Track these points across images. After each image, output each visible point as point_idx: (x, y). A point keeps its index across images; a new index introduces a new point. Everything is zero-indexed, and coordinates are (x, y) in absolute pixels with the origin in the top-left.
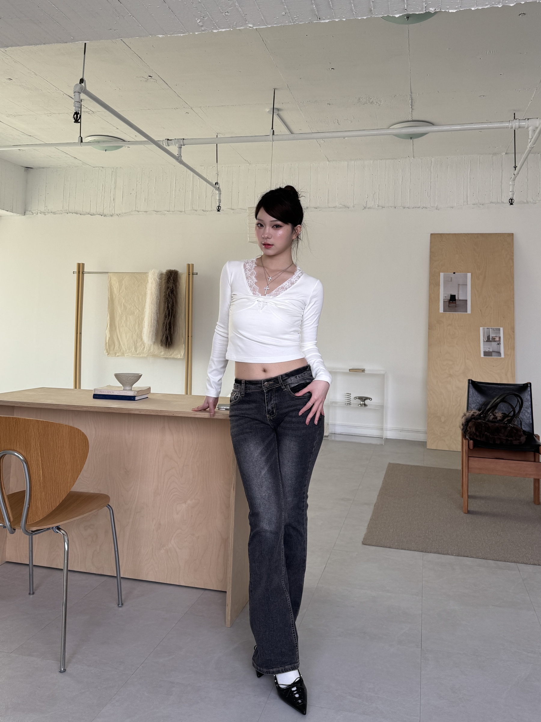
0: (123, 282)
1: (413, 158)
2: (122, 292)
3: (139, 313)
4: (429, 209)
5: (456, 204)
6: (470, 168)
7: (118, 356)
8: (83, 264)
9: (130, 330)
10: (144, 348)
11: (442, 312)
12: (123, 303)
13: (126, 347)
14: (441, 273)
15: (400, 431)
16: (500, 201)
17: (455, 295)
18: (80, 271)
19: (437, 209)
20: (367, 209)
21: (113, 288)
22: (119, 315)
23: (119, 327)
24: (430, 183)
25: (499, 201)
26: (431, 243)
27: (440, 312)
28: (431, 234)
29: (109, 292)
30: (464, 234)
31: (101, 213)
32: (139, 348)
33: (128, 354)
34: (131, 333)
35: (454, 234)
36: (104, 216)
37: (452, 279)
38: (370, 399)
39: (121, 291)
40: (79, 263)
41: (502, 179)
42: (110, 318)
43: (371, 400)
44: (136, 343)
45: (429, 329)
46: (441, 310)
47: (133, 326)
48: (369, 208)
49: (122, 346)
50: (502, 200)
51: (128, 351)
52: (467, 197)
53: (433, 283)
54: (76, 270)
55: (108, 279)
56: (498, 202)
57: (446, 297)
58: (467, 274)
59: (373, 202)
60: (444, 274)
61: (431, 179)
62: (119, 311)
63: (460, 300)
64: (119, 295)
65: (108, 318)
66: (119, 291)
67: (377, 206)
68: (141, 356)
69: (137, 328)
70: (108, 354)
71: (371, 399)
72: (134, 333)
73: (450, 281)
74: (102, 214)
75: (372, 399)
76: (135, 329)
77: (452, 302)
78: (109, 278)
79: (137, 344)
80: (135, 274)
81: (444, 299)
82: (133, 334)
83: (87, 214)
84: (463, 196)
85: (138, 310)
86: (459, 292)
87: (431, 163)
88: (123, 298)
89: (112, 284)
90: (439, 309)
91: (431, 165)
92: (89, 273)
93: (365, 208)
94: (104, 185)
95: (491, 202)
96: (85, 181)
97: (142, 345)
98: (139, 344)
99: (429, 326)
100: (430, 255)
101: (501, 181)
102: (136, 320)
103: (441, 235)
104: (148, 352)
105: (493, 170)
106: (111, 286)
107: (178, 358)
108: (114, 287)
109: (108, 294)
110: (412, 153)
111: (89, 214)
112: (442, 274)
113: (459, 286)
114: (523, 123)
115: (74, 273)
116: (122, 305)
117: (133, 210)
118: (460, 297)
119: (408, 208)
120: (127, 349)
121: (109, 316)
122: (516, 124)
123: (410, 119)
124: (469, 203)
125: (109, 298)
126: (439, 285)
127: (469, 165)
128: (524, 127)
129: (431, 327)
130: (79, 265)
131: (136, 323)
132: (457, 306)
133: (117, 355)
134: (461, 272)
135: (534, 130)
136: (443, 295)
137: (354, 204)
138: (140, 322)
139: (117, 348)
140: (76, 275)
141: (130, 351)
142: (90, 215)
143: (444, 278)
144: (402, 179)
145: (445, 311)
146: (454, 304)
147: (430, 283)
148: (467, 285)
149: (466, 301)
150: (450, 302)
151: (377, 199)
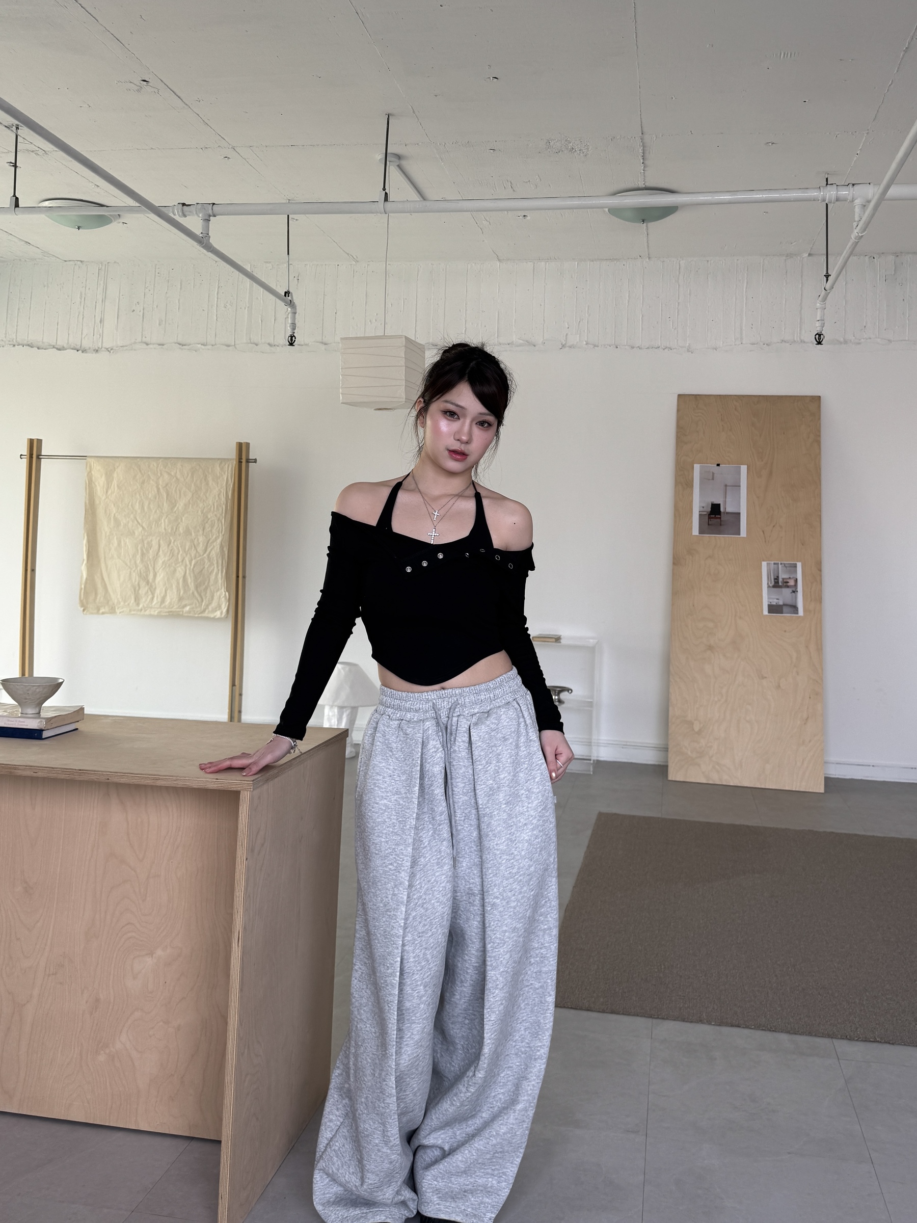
0: (115, 475)
1: (648, 260)
2: (112, 493)
3: (143, 532)
4: (675, 350)
5: (721, 342)
6: (746, 280)
7: (103, 613)
8: (40, 442)
9: (126, 564)
10: (153, 598)
11: (698, 534)
12: (113, 515)
13: (119, 596)
14: (695, 465)
15: (622, 748)
16: (798, 339)
17: (719, 505)
18: (33, 455)
19: (688, 351)
20: (567, 348)
21: (96, 486)
22: (106, 537)
23: (105, 559)
24: (678, 306)
25: (796, 339)
26: (678, 411)
27: (693, 534)
28: (679, 396)
29: (86, 494)
30: (735, 395)
31: (76, 345)
32: (144, 600)
33: (122, 610)
34: (129, 570)
35: (716, 396)
36: (83, 352)
37: (715, 475)
38: (568, 691)
39: (109, 492)
40: (31, 439)
41: (801, 300)
42: (88, 541)
43: (571, 693)
44: (137, 588)
45: (674, 564)
46: (695, 531)
47: (131, 557)
48: (570, 347)
49: (111, 593)
50: (802, 338)
51: (122, 603)
52: (741, 329)
53: (682, 481)
54: (25, 451)
55: (86, 468)
56: (795, 341)
57: (703, 507)
58: (740, 467)
59: (578, 336)
60: (700, 466)
61: (678, 299)
62: (105, 527)
63: (728, 513)
64: (105, 499)
65: (85, 542)
66: (107, 492)
67: (585, 343)
68: (147, 613)
69: (138, 562)
70: (84, 610)
71: (570, 691)
72: (134, 571)
73: (711, 478)
74: (79, 348)
75: (572, 690)
76: (135, 562)
77: (714, 516)
78: (88, 469)
79: (140, 592)
80: (138, 460)
81: (699, 512)
82: (132, 571)
83: (52, 348)
84: (733, 329)
85: (141, 528)
86: (727, 500)
87: (679, 269)
88: (112, 505)
89: (93, 478)
90: (692, 529)
91: (679, 273)
92: (49, 457)
93: (563, 346)
94: (83, 294)
95: (783, 341)
96: (48, 287)
97: (150, 593)
98: (142, 591)
99: (674, 558)
100: (677, 432)
101: (801, 304)
102: (138, 546)
103: (696, 397)
104: (160, 605)
105: (786, 284)
106: (92, 481)
107: (217, 617)
108: (97, 484)
109: (86, 498)
110: (647, 249)
111: (55, 348)
112: (697, 467)
113: (726, 489)
114: (844, 192)
115: (22, 457)
116: (112, 519)
117: (137, 341)
118: (728, 507)
119: (638, 348)
120: (120, 600)
121: (86, 537)
122: (830, 193)
123: (641, 185)
124: (744, 342)
125: (87, 504)
126: (692, 486)
127: (746, 274)
128: (845, 200)
129: (676, 561)
130: (31, 442)
131: (138, 553)
132: (722, 523)
133: (101, 611)
134: (729, 464)
135: (865, 206)
136: (698, 505)
137: (545, 339)
138: (144, 550)
139: (102, 599)
140: (24, 462)
141: (126, 604)
142: (57, 349)
143: (701, 473)
144: (629, 296)
145: (701, 531)
146: (719, 520)
147: (677, 483)
148: (740, 486)
149: (738, 515)
150: (711, 516)
151: (584, 331)
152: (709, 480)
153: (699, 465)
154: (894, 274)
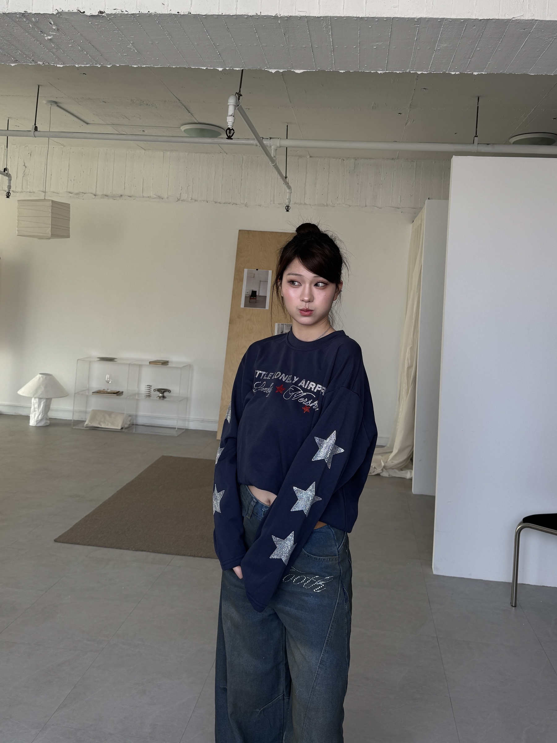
1: (226, 154)
4: (238, 205)
5: (263, 202)
11: (243, 307)
14: (245, 269)
16: (303, 202)
17: (256, 291)
19: (246, 206)
20: (180, 201)
24: (241, 181)
26: (238, 239)
27: (241, 307)
28: (240, 230)
30: (269, 232)
35: (260, 231)
37: (255, 275)
38: (168, 391)
43: (170, 393)
46: (242, 305)
48: (182, 201)
50: (305, 202)
52: (274, 196)
53: (238, 278)
56: (301, 203)
57: (248, 292)
58: (268, 271)
59: (187, 195)
60: (248, 271)
61: (242, 177)
63: (260, 296)
67: (190, 199)
75: (170, 391)
77: (253, 297)
81: (245, 295)
86: (260, 289)
87: (243, 160)
90: (240, 305)
91: (242, 163)
93: (178, 200)
95: (295, 203)
99: (230, 320)
100: (237, 251)
101: (305, 183)
103: (249, 232)
105: (298, 172)
112: (246, 270)
113: (260, 283)
118: (260, 293)
119: (219, 203)
124: (275, 203)
126: (243, 281)
129: (231, 322)
132: (257, 302)
134: (263, 269)
136: (245, 291)
137: (168, 195)
143: (248, 274)
144: (215, 174)
145: (245, 306)
146: (255, 300)
147: (235, 279)
148: (268, 282)
149: (265, 297)
150: (252, 297)
151: (190, 192)
152: (252, 277)
153: (247, 269)
154: (354, 170)
